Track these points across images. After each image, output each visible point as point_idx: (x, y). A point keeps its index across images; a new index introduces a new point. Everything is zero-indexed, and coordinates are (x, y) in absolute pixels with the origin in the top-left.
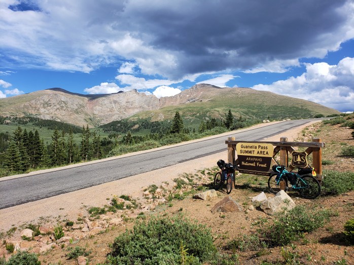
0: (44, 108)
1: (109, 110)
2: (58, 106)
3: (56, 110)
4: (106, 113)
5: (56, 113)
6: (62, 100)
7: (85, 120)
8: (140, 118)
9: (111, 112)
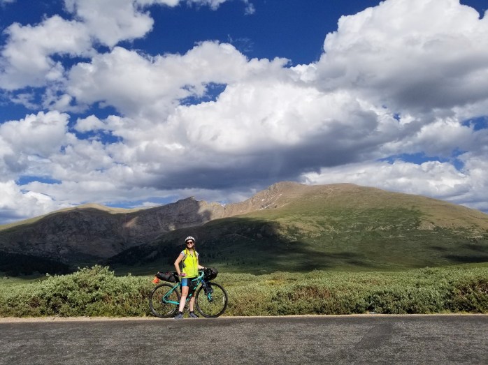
0: (54, 233)
1: (152, 228)
2: (75, 230)
3: (71, 235)
4: (147, 234)
5: (70, 239)
6: (85, 220)
7: (113, 245)
8: (164, 241)
9: (155, 230)
